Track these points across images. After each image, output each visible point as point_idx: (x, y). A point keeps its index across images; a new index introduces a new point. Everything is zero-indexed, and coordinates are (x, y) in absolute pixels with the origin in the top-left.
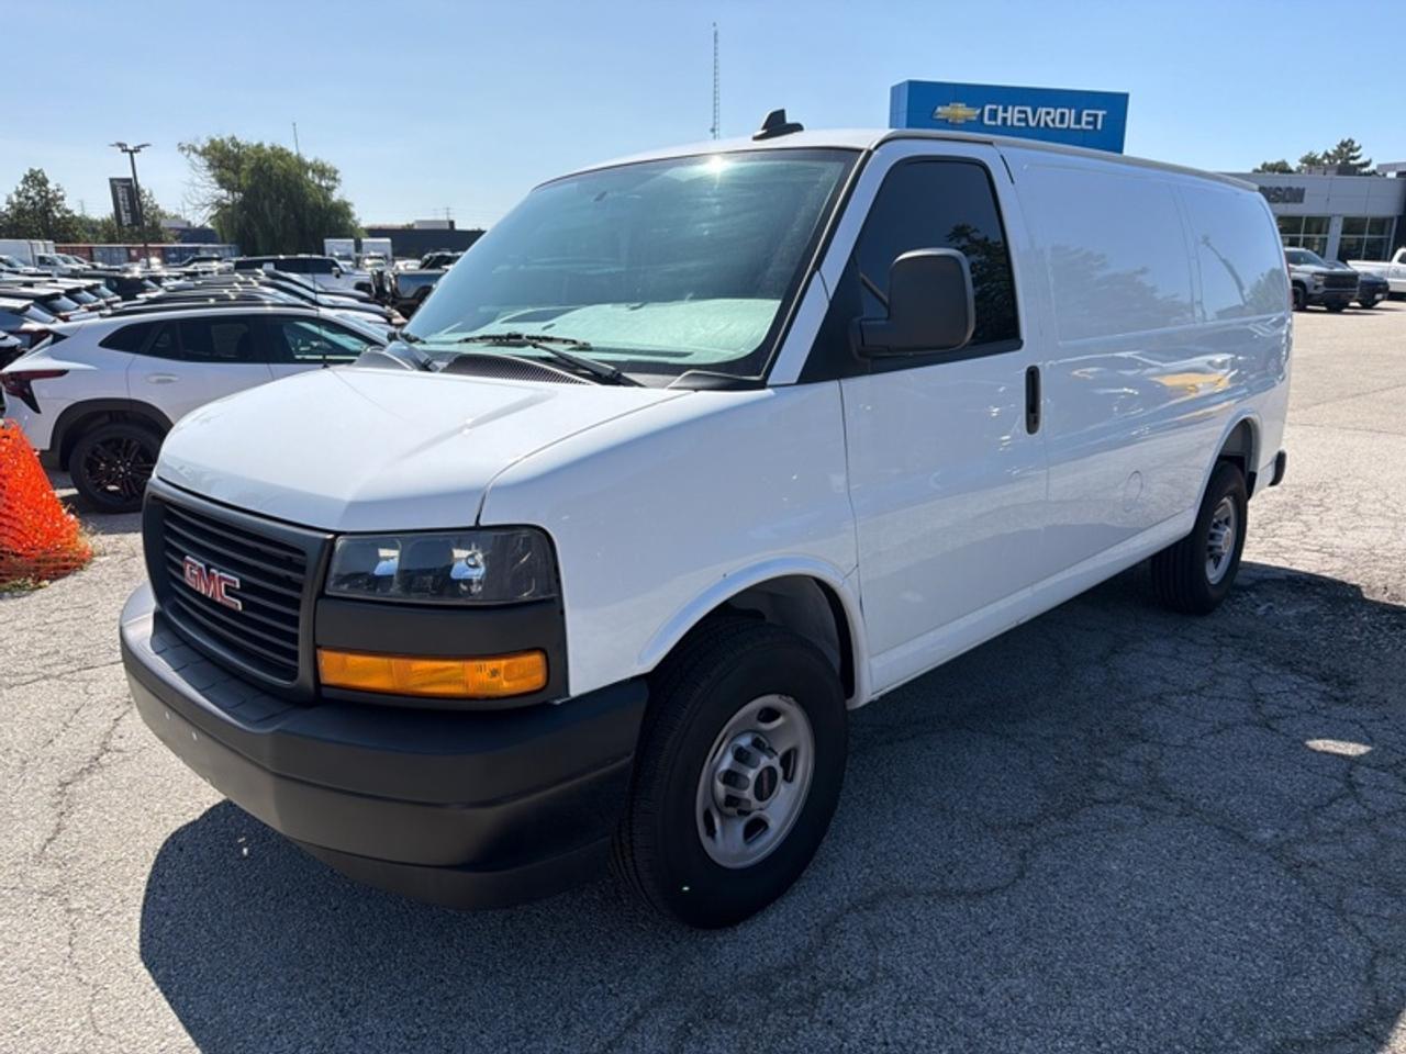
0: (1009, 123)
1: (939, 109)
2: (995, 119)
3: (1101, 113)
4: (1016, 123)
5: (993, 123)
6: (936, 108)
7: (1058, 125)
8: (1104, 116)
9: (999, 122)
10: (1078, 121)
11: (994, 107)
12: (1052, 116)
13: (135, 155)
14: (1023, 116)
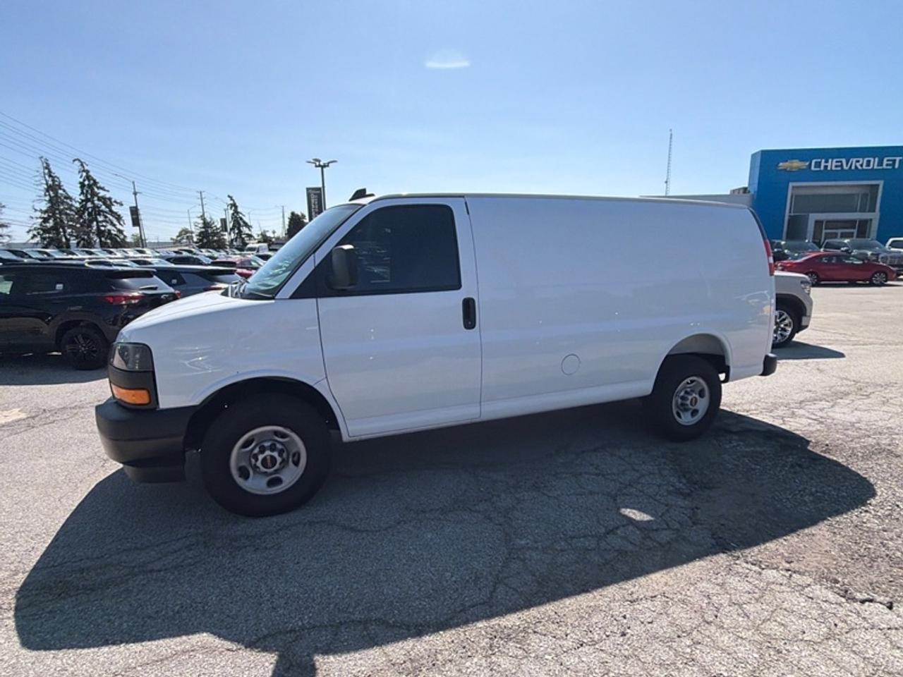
0: (829, 168)
1: (781, 164)
2: (820, 167)
3: (898, 159)
4: (834, 168)
5: (818, 169)
6: (779, 163)
7: (864, 167)
8: (900, 160)
9: (822, 168)
10: (880, 163)
11: (819, 160)
12: (861, 163)
13: (325, 169)
14: (839, 164)
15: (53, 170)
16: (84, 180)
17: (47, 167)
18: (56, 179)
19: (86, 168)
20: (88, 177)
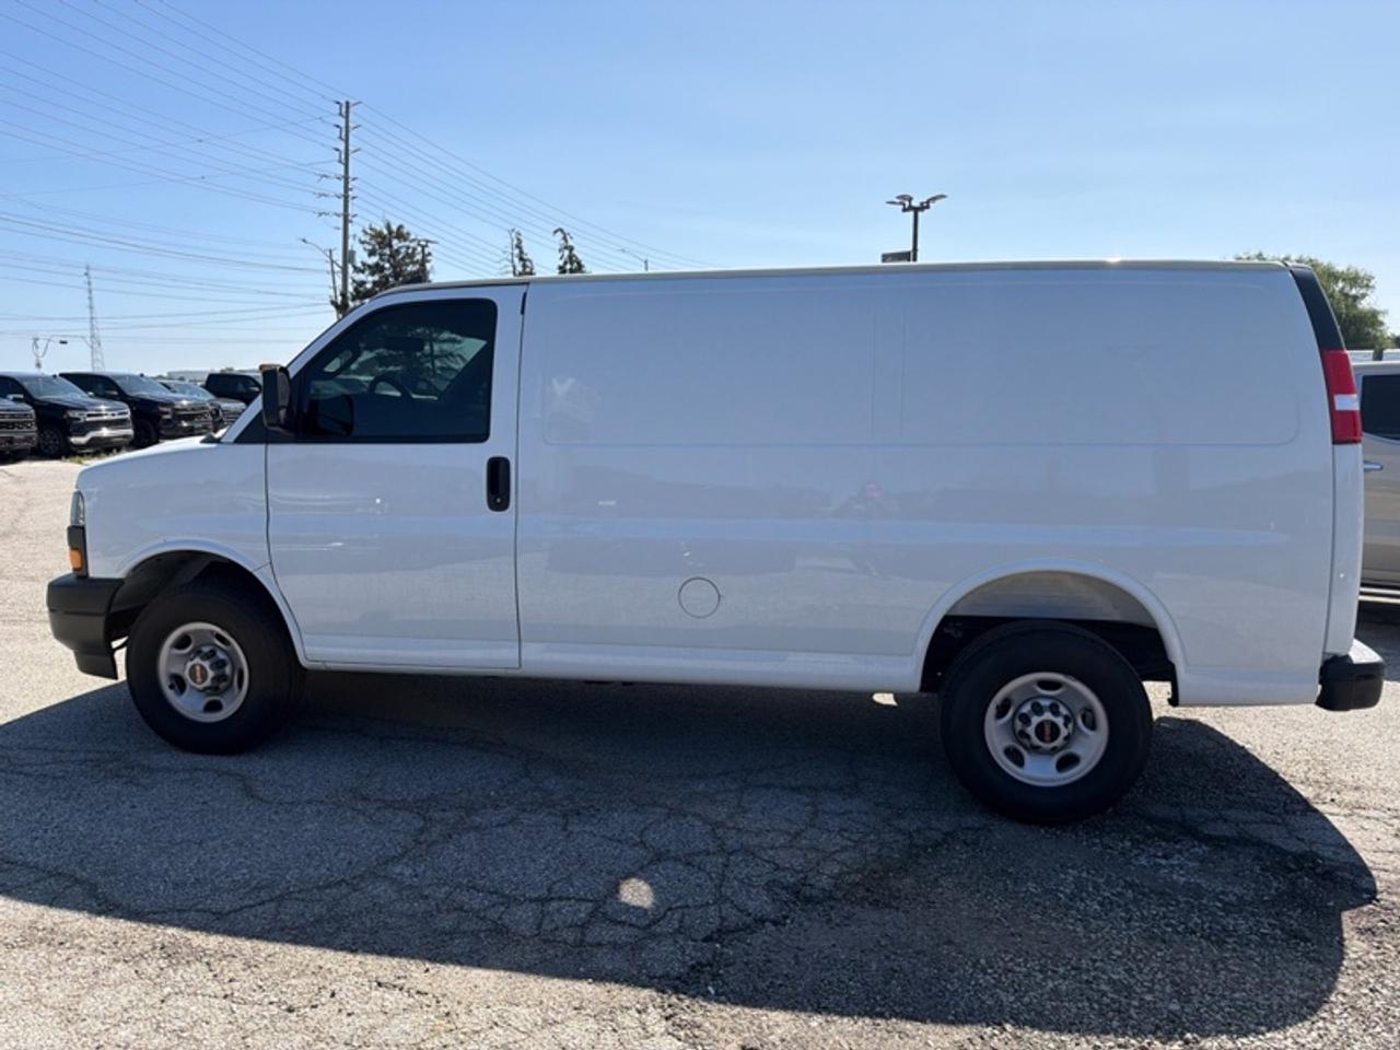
13: (920, 214)
15: (525, 250)
16: (565, 263)
17: (519, 246)
18: (528, 263)
19: (570, 243)
20: (572, 258)
